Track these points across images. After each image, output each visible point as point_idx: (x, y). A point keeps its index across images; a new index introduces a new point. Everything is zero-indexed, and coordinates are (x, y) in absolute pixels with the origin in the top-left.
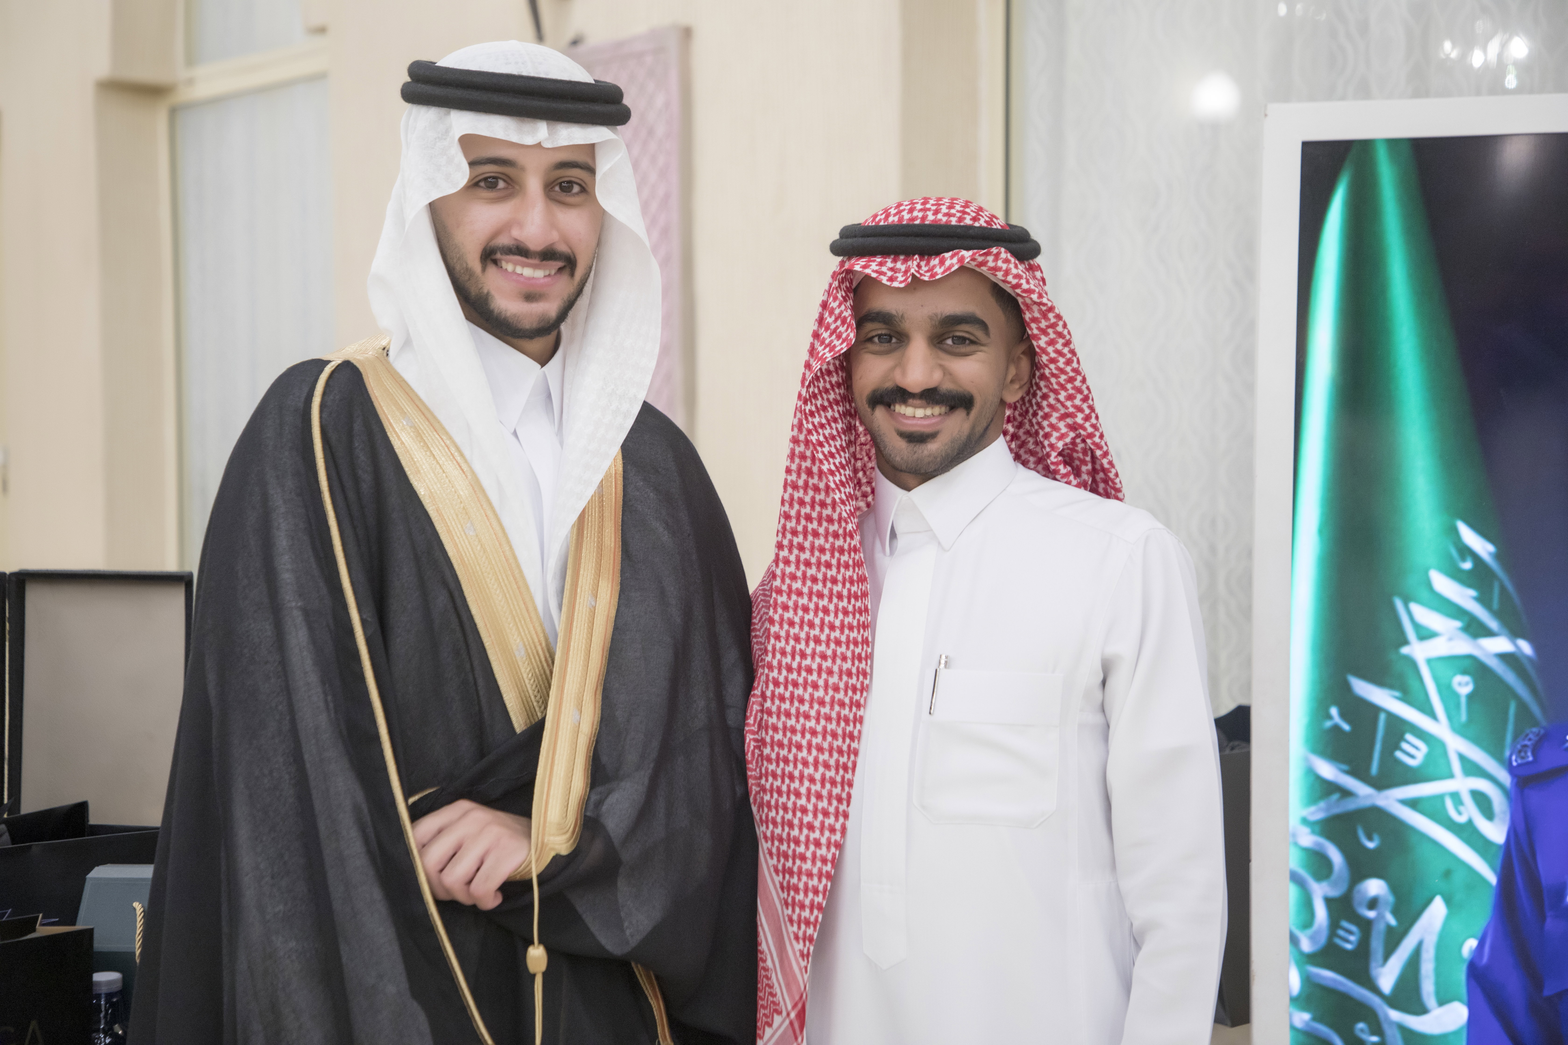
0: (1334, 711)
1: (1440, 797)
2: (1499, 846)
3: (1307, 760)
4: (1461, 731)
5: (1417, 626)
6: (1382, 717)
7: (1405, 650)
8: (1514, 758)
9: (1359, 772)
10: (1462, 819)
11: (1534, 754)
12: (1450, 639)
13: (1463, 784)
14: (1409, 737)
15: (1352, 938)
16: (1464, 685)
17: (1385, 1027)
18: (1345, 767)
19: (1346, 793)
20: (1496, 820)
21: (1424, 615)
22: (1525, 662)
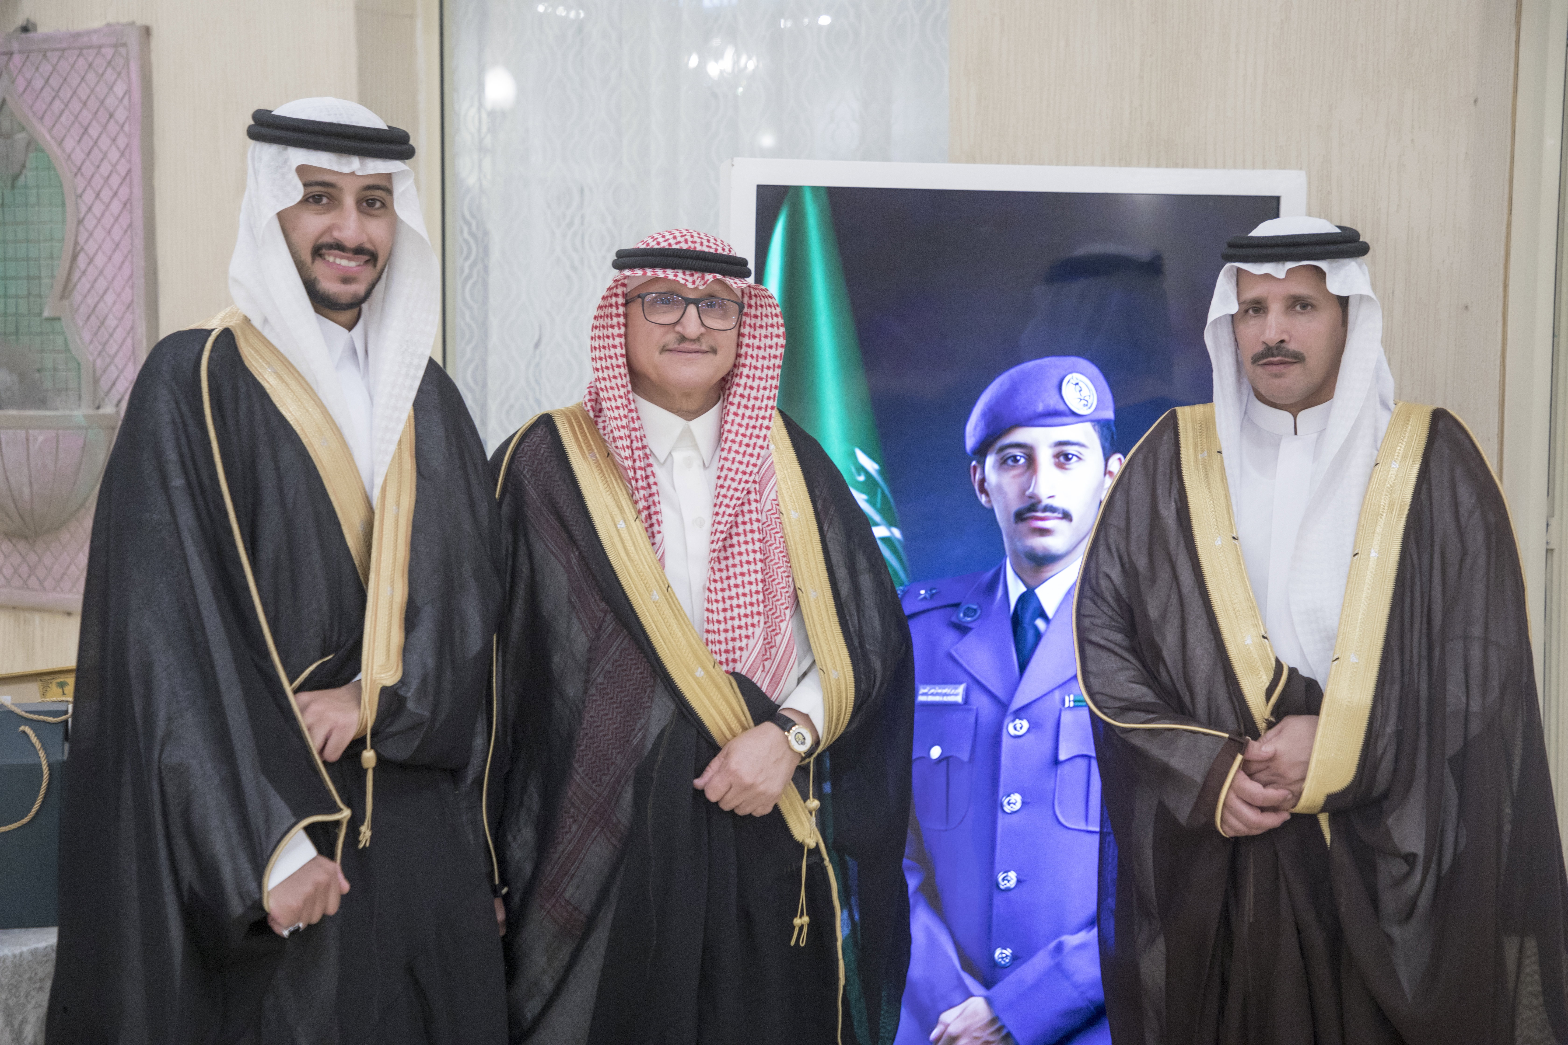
22: (897, 544)
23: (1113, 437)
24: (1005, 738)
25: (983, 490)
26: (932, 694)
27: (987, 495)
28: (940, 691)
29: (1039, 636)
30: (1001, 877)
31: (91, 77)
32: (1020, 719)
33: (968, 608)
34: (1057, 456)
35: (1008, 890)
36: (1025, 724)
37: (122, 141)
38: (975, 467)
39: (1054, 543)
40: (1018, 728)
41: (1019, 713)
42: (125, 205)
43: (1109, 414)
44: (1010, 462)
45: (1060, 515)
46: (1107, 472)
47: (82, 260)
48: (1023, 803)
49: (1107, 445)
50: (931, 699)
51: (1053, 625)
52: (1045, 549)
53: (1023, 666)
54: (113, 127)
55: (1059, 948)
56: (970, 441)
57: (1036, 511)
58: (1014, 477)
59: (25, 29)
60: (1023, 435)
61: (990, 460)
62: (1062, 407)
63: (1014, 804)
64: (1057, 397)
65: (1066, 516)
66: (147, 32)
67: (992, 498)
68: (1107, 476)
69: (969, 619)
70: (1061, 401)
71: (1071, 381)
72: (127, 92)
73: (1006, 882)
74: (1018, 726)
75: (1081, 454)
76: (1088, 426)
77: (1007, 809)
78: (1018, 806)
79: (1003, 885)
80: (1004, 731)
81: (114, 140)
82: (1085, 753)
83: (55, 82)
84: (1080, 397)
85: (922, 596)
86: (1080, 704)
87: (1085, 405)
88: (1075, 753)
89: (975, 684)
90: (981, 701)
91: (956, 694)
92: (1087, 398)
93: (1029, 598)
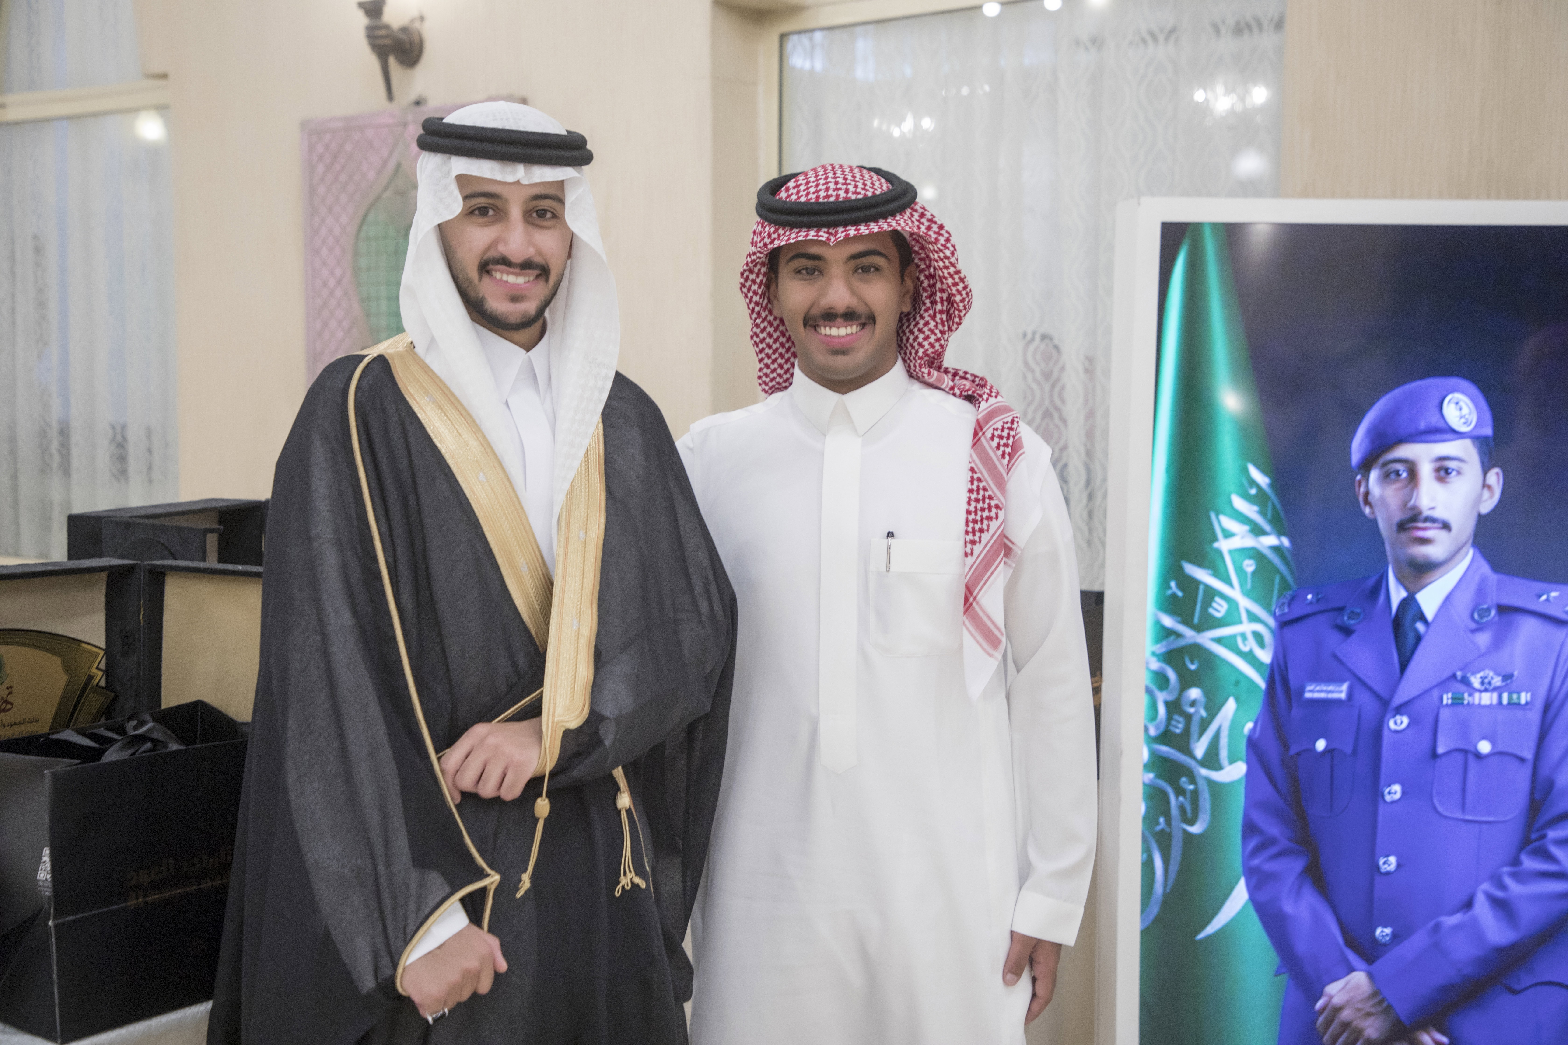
0: (1173, 584)
1: (1234, 636)
2: (1267, 665)
3: (1155, 615)
4: (1247, 594)
5: (1223, 530)
6: (1201, 587)
7: (1216, 545)
8: (1277, 610)
9: (1187, 621)
10: (1246, 649)
11: (1289, 607)
12: (1243, 537)
13: (1247, 627)
14: (1217, 599)
15: (1180, 726)
16: (1250, 566)
17: (1198, 779)
18: (1179, 619)
19: (1179, 635)
21: (1228, 523)
22: (1285, 551)
23: (1490, 453)
24: (1386, 732)
25: (1367, 502)
26: (1318, 691)
27: (1371, 506)
28: (1325, 688)
29: (1419, 639)
30: (1382, 861)
32: (1402, 714)
33: (1352, 612)
34: (1438, 470)
35: (1388, 873)
36: (1405, 720)
38: (1360, 482)
39: (1433, 552)
40: (1399, 724)
41: (1399, 710)
43: (1488, 431)
44: (1393, 476)
45: (1440, 526)
46: (1485, 486)
48: (1404, 793)
49: (1485, 460)
50: (1316, 695)
51: (1432, 628)
52: (1426, 557)
53: (1404, 666)
55: (1437, 928)
56: (1355, 458)
57: (1417, 522)
58: (1396, 490)
60: (1406, 451)
61: (1374, 475)
62: (1442, 425)
63: (1395, 794)
64: (1438, 416)
65: (1446, 526)
67: (1376, 510)
68: (1485, 489)
69: (1352, 622)
70: (1442, 419)
71: (1452, 401)
73: (1386, 866)
74: (1399, 722)
75: (1460, 468)
76: (1467, 443)
77: (1388, 798)
78: (1398, 796)
79: (1384, 868)
80: (1385, 726)
82: (1462, 747)
84: (1459, 415)
85: (1308, 601)
86: (1457, 702)
87: (1465, 423)
88: (1452, 747)
89: (1358, 682)
90: (1364, 699)
91: (1340, 692)
92: (1467, 416)
93: (1409, 602)
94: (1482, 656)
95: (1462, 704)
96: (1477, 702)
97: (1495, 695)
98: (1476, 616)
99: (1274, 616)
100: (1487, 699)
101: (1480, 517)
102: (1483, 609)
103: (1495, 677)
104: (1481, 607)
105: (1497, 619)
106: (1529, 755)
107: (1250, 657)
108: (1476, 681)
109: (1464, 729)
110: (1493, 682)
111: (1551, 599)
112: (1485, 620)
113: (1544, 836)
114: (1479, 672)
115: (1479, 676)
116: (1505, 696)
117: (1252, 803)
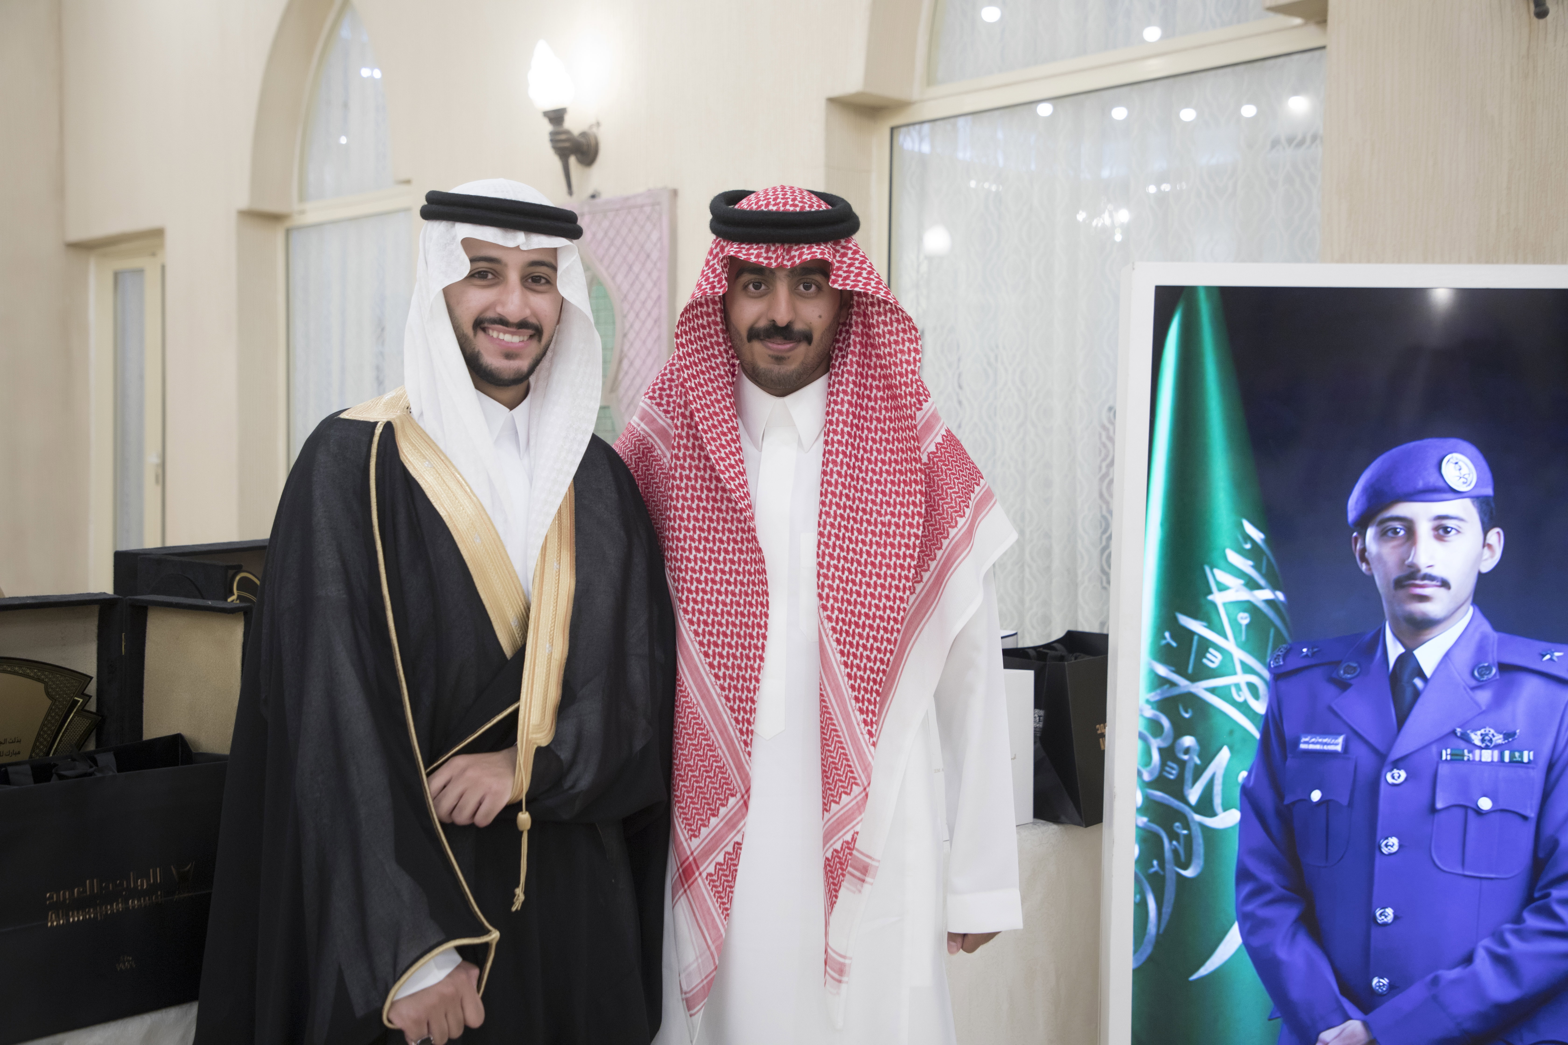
0: (1167, 634)
1: (1228, 687)
2: (1262, 716)
3: (1150, 664)
4: (1242, 646)
5: (1218, 583)
6: (1196, 638)
7: (1210, 597)
8: (1272, 662)
9: (1181, 670)
10: (1240, 699)
11: (1284, 660)
12: (1237, 591)
13: (1242, 678)
14: (1211, 650)
15: (1174, 772)
16: (1244, 619)
17: (1192, 824)
18: (1173, 669)
19: (1173, 684)
20: (1261, 700)
21: (1221, 576)
22: (1281, 606)
23: (1491, 513)
24: (1383, 785)
25: (1364, 559)
26: (1313, 743)
27: (1368, 563)
28: (1320, 740)
29: (1417, 694)
30: (1378, 913)
31: (636, 229)
32: (1399, 769)
33: (1349, 666)
34: (1436, 529)
35: (1385, 924)
36: (1403, 774)
37: (655, 275)
38: (1356, 539)
39: (1431, 609)
40: (1396, 778)
41: (1397, 764)
42: (656, 322)
43: (1489, 491)
44: (1390, 534)
45: (1439, 584)
46: (1486, 545)
47: (625, 364)
48: (1401, 846)
49: (1486, 519)
50: (1311, 747)
51: (1430, 684)
52: (1424, 614)
53: (1402, 720)
54: (649, 265)
55: (1435, 981)
56: (1352, 515)
57: (1415, 579)
58: (1394, 547)
59: (593, 197)
60: (1403, 509)
61: (1370, 532)
62: (1441, 484)
63: (1392, 846)
64: (1437, 475)
65: (1445, 584)
66: (675, 193)
67: (1372, 566)
68: (1486, 548)
69: (1349, 676)
70: (1440, 479)
71: (1451, 460)
72: (660, 239)
73: (1383, 917)
74: (1396, 775)
75: (1459, 527)
76: (1467, 502)
77: (1385, 850)
78: (1395, 849)
79: (1381, 920)
80: (1383, 779)
81: (650, 274)
82: (1462, 803)
83: (611, 233)
84: (1459, 474)
85: (1304, 655)
86: (1457, 758)
87: (1464, 483)
88: (1452, 802)
89: (1354, 735)
90: (1360, 752)
91: (1337, 744)
92: (1466, 476)
93: (1407, 659)
94: (1483, 712)
95: (1463, 760)
96: (1477, 759)
97: (1496, 753)
98: (1476, 674)
99: (1269, 668)
100: (1487, 756)
101: (1481, 576)
102: (1484, 667)
103: (1495, 734)
104: (1481, 665)
105: (1498, 677)
106: (1532, 814)
107: (1244, 707)
108: (1476, 738)
109: (1464, 785)
110: (1494, 739)
111: (1555, 658)
112: (1485, 678)
113: (1548, 895)
114: (1480, 730)
115: (1479, 733)
116: (1507, 754)
117: (1246, 849)
